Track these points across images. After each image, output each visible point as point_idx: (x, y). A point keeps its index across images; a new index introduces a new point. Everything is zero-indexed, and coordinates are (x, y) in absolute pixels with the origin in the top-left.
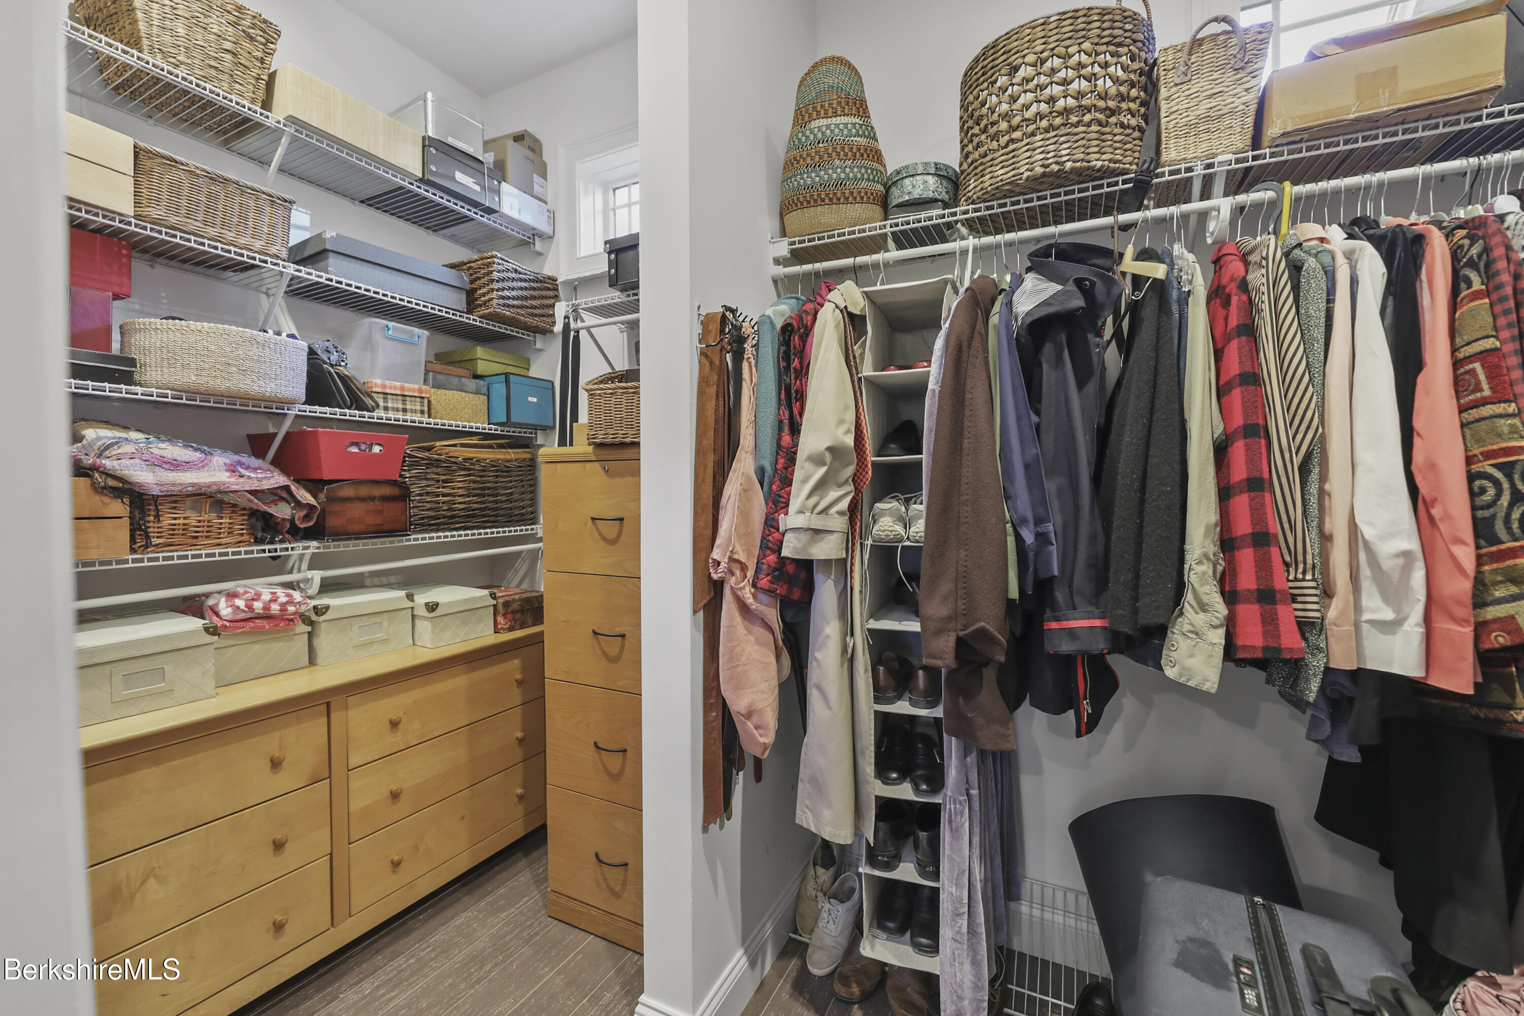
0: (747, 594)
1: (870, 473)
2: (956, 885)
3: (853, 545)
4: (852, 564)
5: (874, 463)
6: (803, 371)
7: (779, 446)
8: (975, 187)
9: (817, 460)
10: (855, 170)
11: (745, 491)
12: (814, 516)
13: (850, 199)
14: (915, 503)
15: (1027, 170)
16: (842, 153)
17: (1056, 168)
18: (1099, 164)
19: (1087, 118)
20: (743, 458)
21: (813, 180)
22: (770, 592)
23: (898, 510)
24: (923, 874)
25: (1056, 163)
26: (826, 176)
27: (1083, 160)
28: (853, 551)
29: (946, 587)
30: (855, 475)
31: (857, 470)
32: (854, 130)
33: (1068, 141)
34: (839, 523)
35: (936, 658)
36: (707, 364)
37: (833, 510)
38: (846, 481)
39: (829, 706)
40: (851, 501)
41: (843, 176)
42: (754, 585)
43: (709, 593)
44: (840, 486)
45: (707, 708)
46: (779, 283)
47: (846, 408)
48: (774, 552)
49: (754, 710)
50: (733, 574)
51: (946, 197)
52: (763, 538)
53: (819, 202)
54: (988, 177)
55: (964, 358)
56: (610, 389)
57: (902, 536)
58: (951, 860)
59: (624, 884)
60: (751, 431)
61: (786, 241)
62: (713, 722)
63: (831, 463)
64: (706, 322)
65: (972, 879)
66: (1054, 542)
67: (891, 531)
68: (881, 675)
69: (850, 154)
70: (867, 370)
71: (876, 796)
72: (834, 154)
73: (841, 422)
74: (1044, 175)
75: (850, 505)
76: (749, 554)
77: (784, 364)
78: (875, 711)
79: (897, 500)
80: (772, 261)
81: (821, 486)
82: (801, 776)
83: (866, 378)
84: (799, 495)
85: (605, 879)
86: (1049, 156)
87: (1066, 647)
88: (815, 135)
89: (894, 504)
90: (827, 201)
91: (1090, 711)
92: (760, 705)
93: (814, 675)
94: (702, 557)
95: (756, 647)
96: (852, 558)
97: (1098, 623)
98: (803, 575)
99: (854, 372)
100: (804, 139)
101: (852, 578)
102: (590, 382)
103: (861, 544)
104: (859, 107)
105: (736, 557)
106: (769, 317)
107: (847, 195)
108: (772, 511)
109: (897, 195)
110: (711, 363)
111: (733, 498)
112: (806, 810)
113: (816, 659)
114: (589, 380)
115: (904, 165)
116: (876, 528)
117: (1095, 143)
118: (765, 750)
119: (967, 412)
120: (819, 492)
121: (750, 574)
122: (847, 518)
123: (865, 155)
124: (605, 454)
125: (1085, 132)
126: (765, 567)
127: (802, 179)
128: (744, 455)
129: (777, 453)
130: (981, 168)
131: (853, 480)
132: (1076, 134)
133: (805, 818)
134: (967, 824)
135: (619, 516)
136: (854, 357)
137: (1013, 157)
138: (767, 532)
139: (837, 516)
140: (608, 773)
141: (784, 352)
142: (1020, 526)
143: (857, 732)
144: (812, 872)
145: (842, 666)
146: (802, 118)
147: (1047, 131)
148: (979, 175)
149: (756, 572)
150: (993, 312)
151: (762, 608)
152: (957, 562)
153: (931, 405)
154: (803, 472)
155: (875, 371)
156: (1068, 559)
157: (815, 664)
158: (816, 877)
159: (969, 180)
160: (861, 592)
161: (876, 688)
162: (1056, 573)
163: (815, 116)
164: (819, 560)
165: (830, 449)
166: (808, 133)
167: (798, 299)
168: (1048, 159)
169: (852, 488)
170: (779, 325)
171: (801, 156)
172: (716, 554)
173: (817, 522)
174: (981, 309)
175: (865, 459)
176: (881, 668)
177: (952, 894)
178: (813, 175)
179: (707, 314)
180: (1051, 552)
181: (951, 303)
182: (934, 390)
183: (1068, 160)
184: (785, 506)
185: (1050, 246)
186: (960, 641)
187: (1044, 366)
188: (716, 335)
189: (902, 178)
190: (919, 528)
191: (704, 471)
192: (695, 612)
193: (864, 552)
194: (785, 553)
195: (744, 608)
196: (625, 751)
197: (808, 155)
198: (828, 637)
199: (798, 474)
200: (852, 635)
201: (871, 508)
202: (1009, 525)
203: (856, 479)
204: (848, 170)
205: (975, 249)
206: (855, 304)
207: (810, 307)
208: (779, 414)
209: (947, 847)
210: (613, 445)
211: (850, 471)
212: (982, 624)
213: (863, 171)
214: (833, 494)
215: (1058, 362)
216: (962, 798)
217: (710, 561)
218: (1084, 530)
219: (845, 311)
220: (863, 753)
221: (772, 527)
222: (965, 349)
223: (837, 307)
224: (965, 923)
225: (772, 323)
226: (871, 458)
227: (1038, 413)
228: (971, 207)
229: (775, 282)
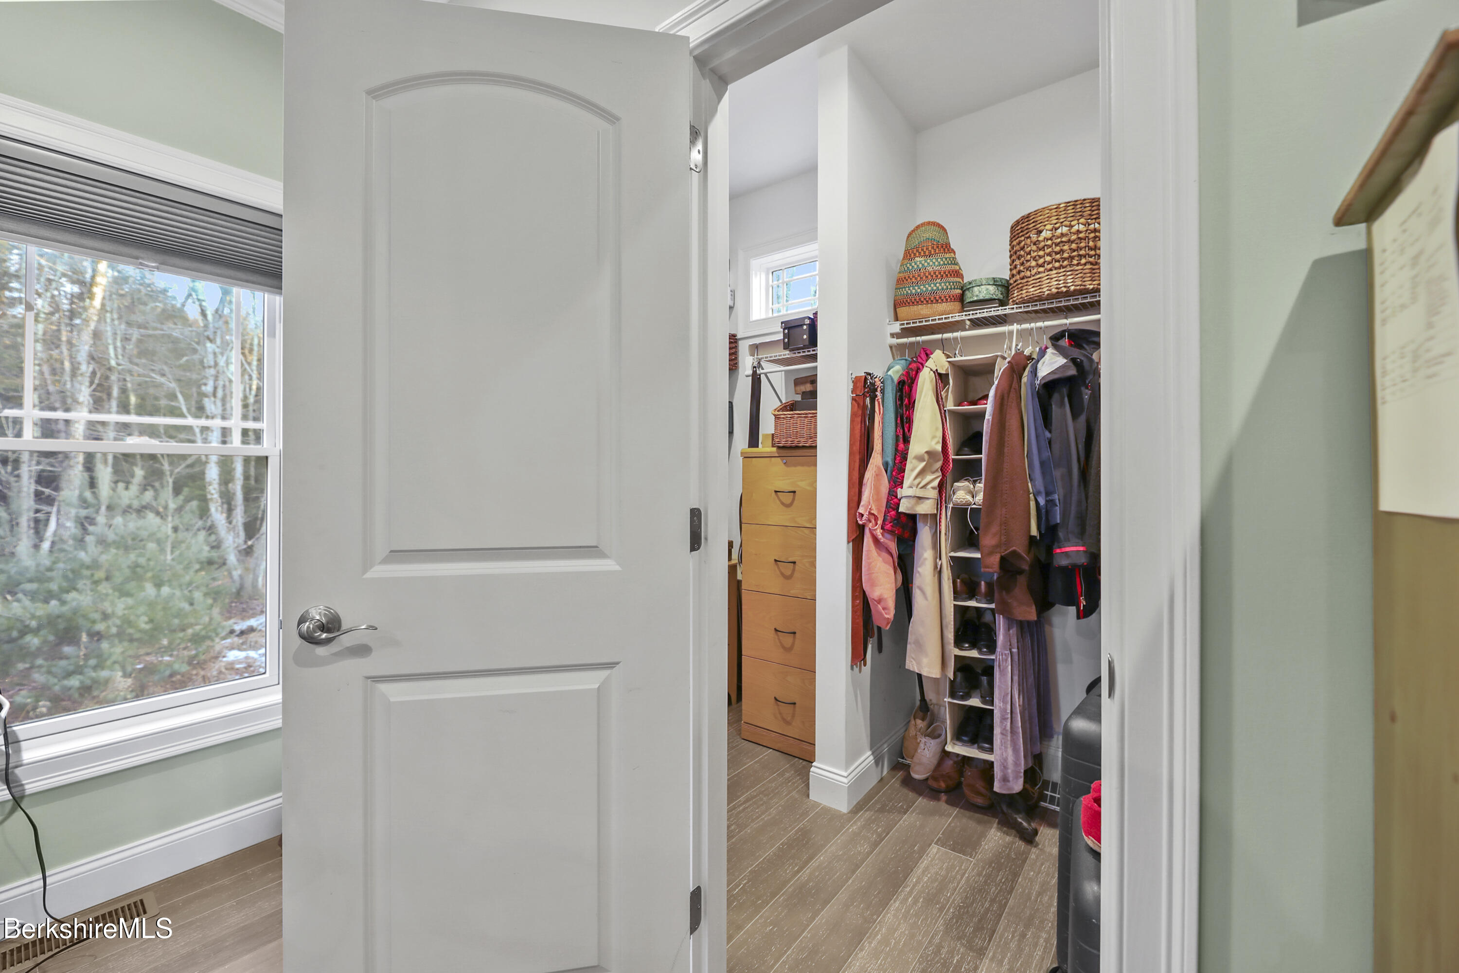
0: (879, 532)
1: (951, 465)
2: (1003, 702)
3: (941, 507)
4: (940, 518)
5: (953, 460)
6: (911, 405)
7: (896, 449)
8: (1017, 296)
9: (920, 459)
10: (943, 284)
11: (877, 475)
12: (918, 490)
13: (939, 301)
14: (980, 483)
15: (1048, 290)
16: (934, 276)
17: (1064, 290)
18: (1091, 287)
19: (1083, 261)
20: (876, 457)
21: (916, 291)
22: (891, 532)
23: (968, 487)
24: (984, 702)
25: (1065, 287)
26: (924, 289)
27: (1081, 285)
28: (941, 510)
29: (995, 529)
30: (942, 466)
31: (943, 464)
32: (942, 262)
33: (1072, 275)
34: (933, 494)
35: (988, 568)
36: (856, 405)
37: (929, 486)
38: (937, 470)
39: (926, 598)
40: (940, 481)
41: (935, 288)
42: (882, 528)
43: (856, 532)
44: (933, 473)
45: (854, 598)
46: (894, 349)
47: (937, 429)
48: (894, 510)
49: (882, 599)
50: (870, 522)
51: (1001, 297)
52: (887, 502)
53: (920, 303)
54: (1024, 291)
55: (1006, 403)
56: (790, 414)
57: (971, 502)
58: (1000, 687)
59: (793, 716)
60: (880, 441)
61: (898, 323)
62: (857, 606)
63: (928, 460)
64: (856, 381)
65: (1013, 700)
66: (1058, 505)
67: (964, 499)
68: (958, 584)
69: (939, 276)
70: (950, 406)
71: (955, 655)
72: (929, 276)
73: (934, 437)
74: (1058, 293)
75: (939, 484)
76: (879, 511)
77: (900, 403)
78: (954, 605)
79: (969, 482)
80: (889, 335)
81: (922, 473)
82: (909, 640)
83: (949, 410)
84: (909, 477)
85: (780, 714)
86: (1060, 283)
87: (1064, 562)
88: (918, 266)
89: (967, 483)
90: (925, 302)
91: (1085, 604)
92: (885, 596)
93: (917, 581)
94: (853, 512)
95: (883, 564)
96: (940, 514)
97: (1081, 549)
98: (910, 524)
99: (942, 408)
100: (911, 267)
101: (940, 526)
102: (775, 410)
103: (946, 507)
104: (946, 248)
105: (872, 512)
106: (890, 376)
107: (937, 299)
108: (893, 487)
109: (969, 296)
110: (858, 404)
111: (870, 480)
112: (912, 660)
113: (919, 572)
114: (775, 408)
115: (974, 279)
116: (955, 497)
117: (1089, 275)
118: (888, 624)
119: (1007, 433)
120: (921, 476)
121: (880, 522)
122: (937, 491)
123: (949, 275)
124: (784, 452)
125: (1082, 269)
126: (889, 518)
127: (909, 290)
128: (876, 455)
129: (896, 454)
130: (1020, 285)
131: (941, 470)
132: (1077, 270)
133: (911, 665)
134: (1010, 667)
135: (793, 489)
136: (942, 398)
137: (1040, 282)
138: (890, 498)
139: (931, 490)
140: (783, 647)
141: (900, 396)
142: (1038, 495)
143: (943, 615)
144: (913, 722)
145: (934, 576)
146: (909, 255)
147: (1059, 268)
148: (1019, 290)
149: (883, 520)
150: (1024, 376)
151: (887, 541)
152: (1001, 515)
153: (987, 428)
154: (912, 465)
155: (955, 406)
156: (1065, 514)
157: (917, 575)
158: (916, 725)
159: (1014, 291)
160: (946, 534)
161: (955, 592)
162: (1058, 522)
163: (917, 255)
164: (921, 515)
165: (927, 452)
166: (913, 264)
167: (906, 360)
168: (1060, 284)
169: (940, 474)
170: (896, 379)
171: (909, 277)
172: (861, 510)
173: (920, 493)
174: (1016, 374)
175: (948, 458)
176: (958, 580)
177: (1000, 707)
178: (916, 288)
179: (856, 377)
180: (1056, 510)
181: (1001, 367)
182: (989, 419)
183: (1072, 285)
184: (901, 484)
185: (1064, 331)
186: (1003, 559)
187: (1053, 406)
188: (861, 389)
189: (973, 287)
190: (980, 498)
191: (854, 464)
192: (848, 542)
193: (948, 511)
194: (901, 509)
195: (876, 540)
196: (794, 633)
197: (913, 277)
198: (926, 559)
199: (909, 466)
200: (940, 559)
201: (952, 486)
202: (1031, 496)
203: (943, 469)
204: (938, 285)
205: (1018, 330)
206: (942, 367)
207: (914, 366)
208: (896, 431)
209: (997, 680)
210: (791, 448)
211: (939, 464)
212: (1014, 548)
213: (947, 284)
214: (929, 477)
215: (1062, 404)
216: (1006, 652)
217: (858, 514)
218: (1075, 498)
219: (936, 372)
220: (947, 627)
221: (893, 495)
222: (1006, 398)
223: (931, 370)
224: (1009, 724)
225: (892, 379)
226: (952, 457)
227: (1050, 432)
228: (1015, 306)
229: (891, 347)
